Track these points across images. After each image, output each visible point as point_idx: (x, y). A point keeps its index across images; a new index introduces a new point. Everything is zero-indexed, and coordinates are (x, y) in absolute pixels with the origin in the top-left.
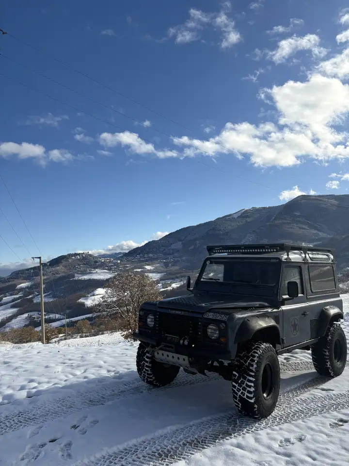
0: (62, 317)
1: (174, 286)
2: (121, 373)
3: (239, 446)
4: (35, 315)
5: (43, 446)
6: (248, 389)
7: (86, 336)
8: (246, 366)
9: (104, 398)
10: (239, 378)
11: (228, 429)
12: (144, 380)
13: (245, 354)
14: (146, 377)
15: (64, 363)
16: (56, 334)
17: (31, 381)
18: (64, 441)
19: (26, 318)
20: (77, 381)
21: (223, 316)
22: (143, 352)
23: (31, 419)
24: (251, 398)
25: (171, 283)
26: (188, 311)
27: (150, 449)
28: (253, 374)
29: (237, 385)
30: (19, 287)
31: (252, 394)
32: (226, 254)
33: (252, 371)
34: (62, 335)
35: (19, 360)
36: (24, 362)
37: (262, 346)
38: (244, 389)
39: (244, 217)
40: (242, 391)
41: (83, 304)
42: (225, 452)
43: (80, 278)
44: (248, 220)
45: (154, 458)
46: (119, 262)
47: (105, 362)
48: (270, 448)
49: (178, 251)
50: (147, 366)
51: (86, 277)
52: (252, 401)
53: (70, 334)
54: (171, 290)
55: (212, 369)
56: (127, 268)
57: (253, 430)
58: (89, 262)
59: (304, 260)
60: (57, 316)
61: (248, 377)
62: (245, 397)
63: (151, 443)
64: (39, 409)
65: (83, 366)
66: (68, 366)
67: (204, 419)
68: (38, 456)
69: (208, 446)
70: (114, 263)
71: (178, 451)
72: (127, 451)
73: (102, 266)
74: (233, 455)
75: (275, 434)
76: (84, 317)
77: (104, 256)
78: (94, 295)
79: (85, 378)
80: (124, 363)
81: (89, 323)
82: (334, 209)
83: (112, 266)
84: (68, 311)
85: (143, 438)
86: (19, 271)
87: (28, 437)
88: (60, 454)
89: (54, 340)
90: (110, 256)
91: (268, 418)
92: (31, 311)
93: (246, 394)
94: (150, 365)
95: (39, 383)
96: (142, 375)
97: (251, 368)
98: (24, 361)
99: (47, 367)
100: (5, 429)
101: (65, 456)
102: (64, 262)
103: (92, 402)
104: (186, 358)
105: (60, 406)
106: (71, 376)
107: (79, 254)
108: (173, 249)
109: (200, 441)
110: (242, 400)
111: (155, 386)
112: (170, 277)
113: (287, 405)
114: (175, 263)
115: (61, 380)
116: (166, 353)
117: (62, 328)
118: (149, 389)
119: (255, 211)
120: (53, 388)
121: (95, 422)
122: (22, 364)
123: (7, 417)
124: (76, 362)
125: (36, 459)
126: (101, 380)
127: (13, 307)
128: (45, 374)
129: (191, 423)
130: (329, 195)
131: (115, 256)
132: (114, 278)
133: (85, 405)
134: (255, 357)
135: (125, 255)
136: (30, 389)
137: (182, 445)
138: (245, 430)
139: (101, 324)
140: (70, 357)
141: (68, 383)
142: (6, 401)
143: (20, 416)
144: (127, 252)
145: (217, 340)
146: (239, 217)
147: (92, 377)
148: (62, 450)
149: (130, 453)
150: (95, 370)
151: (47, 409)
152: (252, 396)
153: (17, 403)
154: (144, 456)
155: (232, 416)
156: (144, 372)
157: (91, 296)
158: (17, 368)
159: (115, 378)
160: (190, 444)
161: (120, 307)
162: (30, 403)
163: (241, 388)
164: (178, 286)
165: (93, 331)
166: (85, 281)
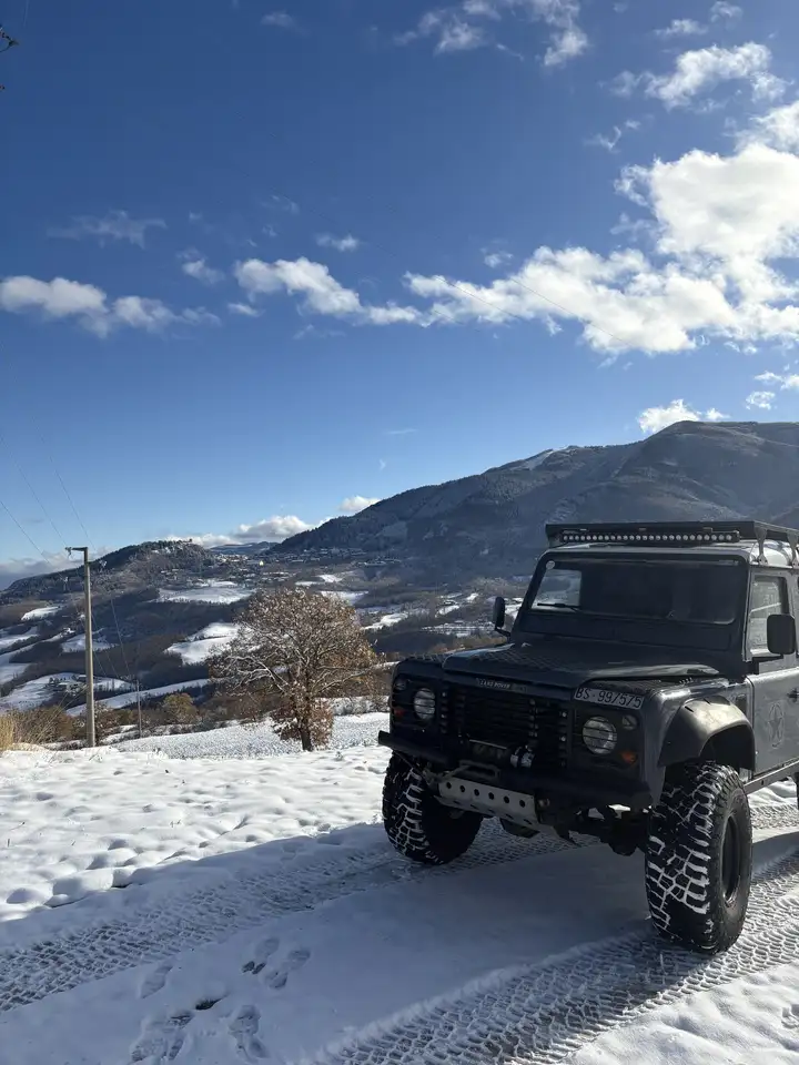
0: (128, 686)
1: (387, 620)
2: (335, 830)
3: (684, 1025)
4: (67, 681)
5: (184, 1018)
6: (693, 880)
7: (186, 731)
8: (685, 823)
9: (306, 891)
10: (667, 853)
11: (642, 979)
12: (399, 848)
13: (679, 792)
14: (408, 842)
15: (188, 801)
16: (115, 725)
17: (117, 844)
18: (237, 1007)
19: (46, 686)
20: (232, 847)
21: (628, 697)
22: (401, 779)
23: (136, 946)
24: (699, 904)
25: (381, 614)
26: (529, 683)
27: (462, 1032)
28: (706, 844)
29: (661, 871)
30: (28, 616)
31: (702, 894)
32: (587, 545)
33: (703, 837)
34: (129, 727)
35: (74, 790)
36: (88, 797)
37: (720, 773)
38: (682, 881)
39: (550, 468)
40: (675, 885)
41: (177, 658)
42: (656, 1041)
43: (171, 599)
44: (561, 475)
45: (480, 1056)
46: (262, 563)
47: (287, 800)
48: (762, 1029)
49: (397, 542)
50: (411, 816)
51: (185, 597)
52: (703, 911)
53: (147, 726)
54: (379, 630)
55: (588, 826)
56: (280, 580)
57: (704, 981)
58: (193, 562)
59: (790, 564)
60: (118, 684)
61: (692, 852)
62: (684, 900)
63: (460, 1016)
64: (152, 917)
65: (236, 808)
66: (200, 807)
67: (576, 951)
68: (176, 1048)
69: (608, 1025)
70: (251, 567)
71: (534, 1037)
72: (403, 1036)
73: (222, 572)
74: (681, 1050)
75: (764, 993)
76: (180, 686)
77: (227, 549)
78: (202, 638)
79: (250, 839)
80: (332, 802)
81: (191, 700)
82: (755, 455)
83: (247, 573)
84: (141, 674)
85: (437, 1001)
86: (31, 579)
87: (139, 994)
88: (234, 1042)
89: (110, 738)
90: (241, 549)
91: (730, 950)
92: (58, 672)
93: (687, 892)
94: (419, 813)
95: (139, 850)
96: (398, 836)
97: (698, 828)
98: (88, 792)
99: (147, 809)
100: (74, 972)
101: (247, 1048)
102: (135, 562)
103: (280, 902)
104: (529, 799)
105: (204, 910)
106: (213, 835)
107: (169, 544)
108: (388, 539)
109: (582, 1009)
110: (673, 906)
111: (427, 863)
112: (379, 599)
113: (764, 917)
114: (391, 569)
115: (191, 843)
116: (470, 786)
117: (129, 711)
118: (413, 871)
119: (576, 454)
120: (176, 865)
121: (302, 955)
122: (84, 800)
123: (72, 938)
124: (216, 799)
125: (172, 1056)
126: (292, 846)
127: (15, 660)
128: (148, 828)
129: (546, 962)
130: (745, 423)
131: (251, 550)
132: (250, 599)
133: (266, 909)
134: (707, 800)
135: (276, 548)
136: (118, 865)
137: (540, 1021)
138: (685, 981)
139: (218, 704)
140: (197, 785)
141: (210, 852)
142: (63, 897)
143: (105, 938)
144: (280, 541)
145: (612, 758)
146: (539, 468)
147: (268, 837)
148: (236, 1033)
149: (414, 1041)
150: (269, 819)
151: (172, 919)
152: (702, 898)
153: (92, 900)
154: (451, 1052)
155: (641, 945)
156: (404, 830)
157: (196, 640)
158: (73, 811)
159: (322, 840)
160: (561, 1019)
161: (272, 665)
162: (127, 902)
163: (673, 879)
164: (396, 621)
165: (200, 719)
166: (182, 605)
